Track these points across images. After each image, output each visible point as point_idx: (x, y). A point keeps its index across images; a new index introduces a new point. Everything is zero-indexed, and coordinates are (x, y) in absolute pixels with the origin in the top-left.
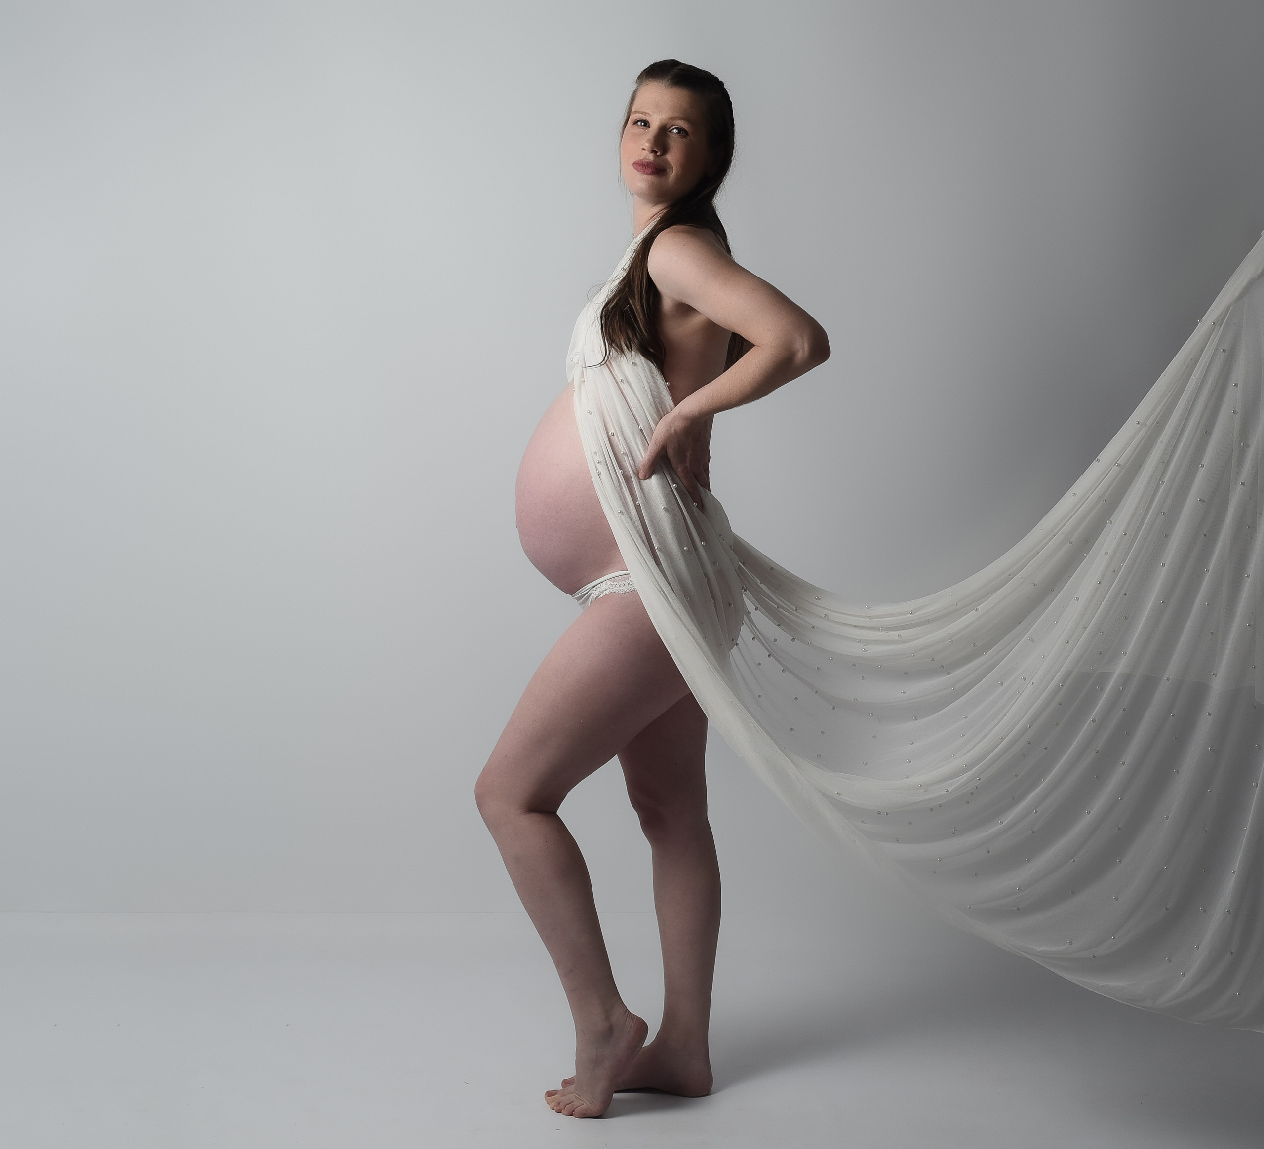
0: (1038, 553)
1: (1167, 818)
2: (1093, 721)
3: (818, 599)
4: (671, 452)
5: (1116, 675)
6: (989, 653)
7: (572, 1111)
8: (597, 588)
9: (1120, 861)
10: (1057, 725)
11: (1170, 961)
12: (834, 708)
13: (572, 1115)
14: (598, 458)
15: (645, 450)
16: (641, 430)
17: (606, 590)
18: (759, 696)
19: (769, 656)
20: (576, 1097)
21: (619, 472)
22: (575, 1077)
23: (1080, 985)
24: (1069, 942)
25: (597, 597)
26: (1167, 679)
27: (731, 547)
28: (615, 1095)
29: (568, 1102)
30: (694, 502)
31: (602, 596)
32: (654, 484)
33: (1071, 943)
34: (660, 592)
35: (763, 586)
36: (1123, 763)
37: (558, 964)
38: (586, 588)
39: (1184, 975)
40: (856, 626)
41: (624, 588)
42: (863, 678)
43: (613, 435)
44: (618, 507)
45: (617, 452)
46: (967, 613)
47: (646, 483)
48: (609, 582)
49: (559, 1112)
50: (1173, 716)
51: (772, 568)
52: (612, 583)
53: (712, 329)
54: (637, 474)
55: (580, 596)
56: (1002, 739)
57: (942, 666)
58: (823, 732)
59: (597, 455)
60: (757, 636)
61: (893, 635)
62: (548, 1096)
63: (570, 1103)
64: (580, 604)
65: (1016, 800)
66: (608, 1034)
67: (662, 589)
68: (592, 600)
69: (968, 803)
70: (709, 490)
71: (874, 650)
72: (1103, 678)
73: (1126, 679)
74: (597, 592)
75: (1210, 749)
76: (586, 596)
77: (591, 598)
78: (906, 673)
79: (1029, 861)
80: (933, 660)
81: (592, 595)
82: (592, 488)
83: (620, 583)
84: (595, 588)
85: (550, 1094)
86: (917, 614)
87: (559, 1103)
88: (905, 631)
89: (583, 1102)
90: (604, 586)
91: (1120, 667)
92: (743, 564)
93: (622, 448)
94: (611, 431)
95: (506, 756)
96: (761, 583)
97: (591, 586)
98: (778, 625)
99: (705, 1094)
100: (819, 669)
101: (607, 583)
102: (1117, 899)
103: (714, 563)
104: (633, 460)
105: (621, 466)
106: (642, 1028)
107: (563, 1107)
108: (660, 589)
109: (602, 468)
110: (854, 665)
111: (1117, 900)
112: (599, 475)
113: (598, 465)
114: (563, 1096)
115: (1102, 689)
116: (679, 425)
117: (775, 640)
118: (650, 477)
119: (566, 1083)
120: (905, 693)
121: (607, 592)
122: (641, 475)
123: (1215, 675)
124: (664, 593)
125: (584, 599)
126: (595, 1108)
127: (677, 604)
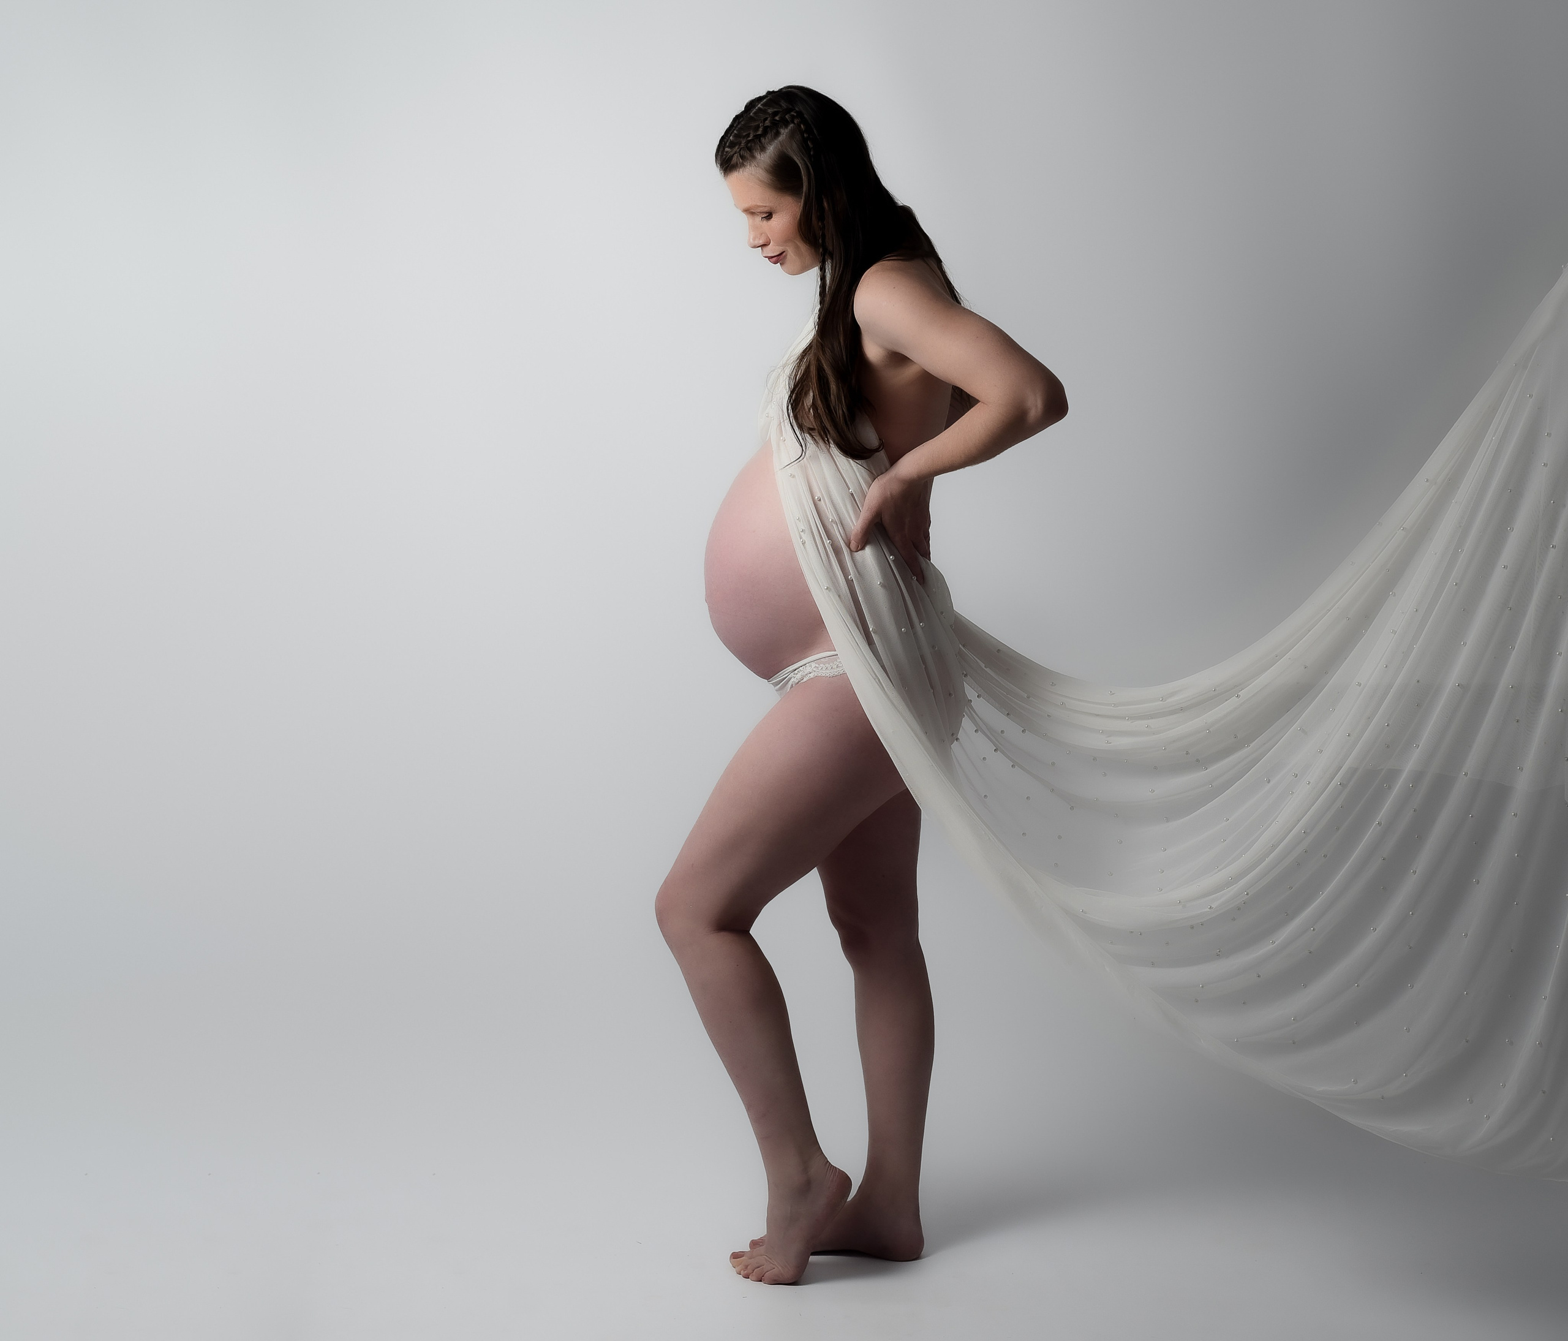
0: (1309, 631)
1: (1466, 935)
2: (1378, 824)
3: (1053, 684)
4: (886, 519)
5: (1406, 771)
6: (1251, 745)
7: (762, 1276)
8: (798, 672)
9: (1412, 986)
10: (1338, 829)
11: (1471, 1102)
12: (1072, 808)
13: (761, 1281)
14: (802, 526)
15: (857, 517)
16: (852, 494)
17: (810, 673)
18: (985, 796)
19: (995, 750)
20: (766, 1260)
21: (827, 542)
22: (764, 1237)
23: (1368, 1130)
24: (1354, 1081)
25: (799, 681)
26: (1465, 774)
27: (951, 626)
28: (812, 1258)
29: (757, 1265)
30: (914, 575)
31: (805, 680)
32: (868, 555)
33: (1356, 1082)
34: (875, 679)
35: (987, 670)
36: (1415, 872)
37: (749, 1107)
38: (786, 672)
39: (1488, 1117)
40: (1098, 715)
41: (832, 671)
42: (1105, 775)
43: (820, 500)
44: (825, 583)
45: (824, 519)
46: (1226, 700)
47: (859, 555)
48: (813, 665)
49: (746, 1276)
50: (1472, 817)
51: (999, 650)
52: (817, 666)
53: (929, 381)
54: (848, 545)
55: (779, 680)
56: (1274, 847)
57: (1198, 760)
58: (1060, 837)
59: (800, 521)
60: (981, 728)
61: (1141, 725)
62: (734, 1258)
63: (759, 1267)
64: (776, 690)
65: (1289, 917)
66: (805, 1189)
67: (876, 676)
68: (792, 685)
69: (1234, 919)
70: (930, 560)
71: (1121, 743)
72: (1392, 775)
73: (1417, 777)
74: (799, 676)
75: (1517, 856)
76: (785, 682)
77: (790, 683)
78: (1156, 768)
79: (1305, 986)
80: (1187, 753)
81: (792, 680)
82: (794, 558)
83: (827, 665)
84: (796, 672)
85: (735, 1256)
86: (1169, 700)
87: (746, 1267)
88: (1153, 720)
89: (774, 1266)
90: (808, 669)
91: (1411, 763)
92: (964, 646)
93: (830, 515)
94: (817, 495)
95: (693, 864)
96: (985, 667)
97: (791, 669)
98: (1008, 714)
99: (914, 1258)
100: (1053, 764)
101: (811, 666)
102: (1408, 1030)
103: (933, 647)
104: (843, 528)
105: (829, 536)
106: (845, 1181)
107: (750, 1271)
108: (874, 676)
109: (806, 537)
110: (1095, 759)
111: (1409, 1032)
112: (804, 544)
113: (802, 534)
114: (750, 1259)
115: (1390, 788)
116: (896, 488)
117: (1002, 732)
118: (863, 548)
119: (754, 1244)
120: (1154, 791)
121: (812, 675)
122: (853, 545)
123: (1521, 769)
124: (879, 680)
125: (782, 685)
126: (788, 1273)
127: (893, 694)
